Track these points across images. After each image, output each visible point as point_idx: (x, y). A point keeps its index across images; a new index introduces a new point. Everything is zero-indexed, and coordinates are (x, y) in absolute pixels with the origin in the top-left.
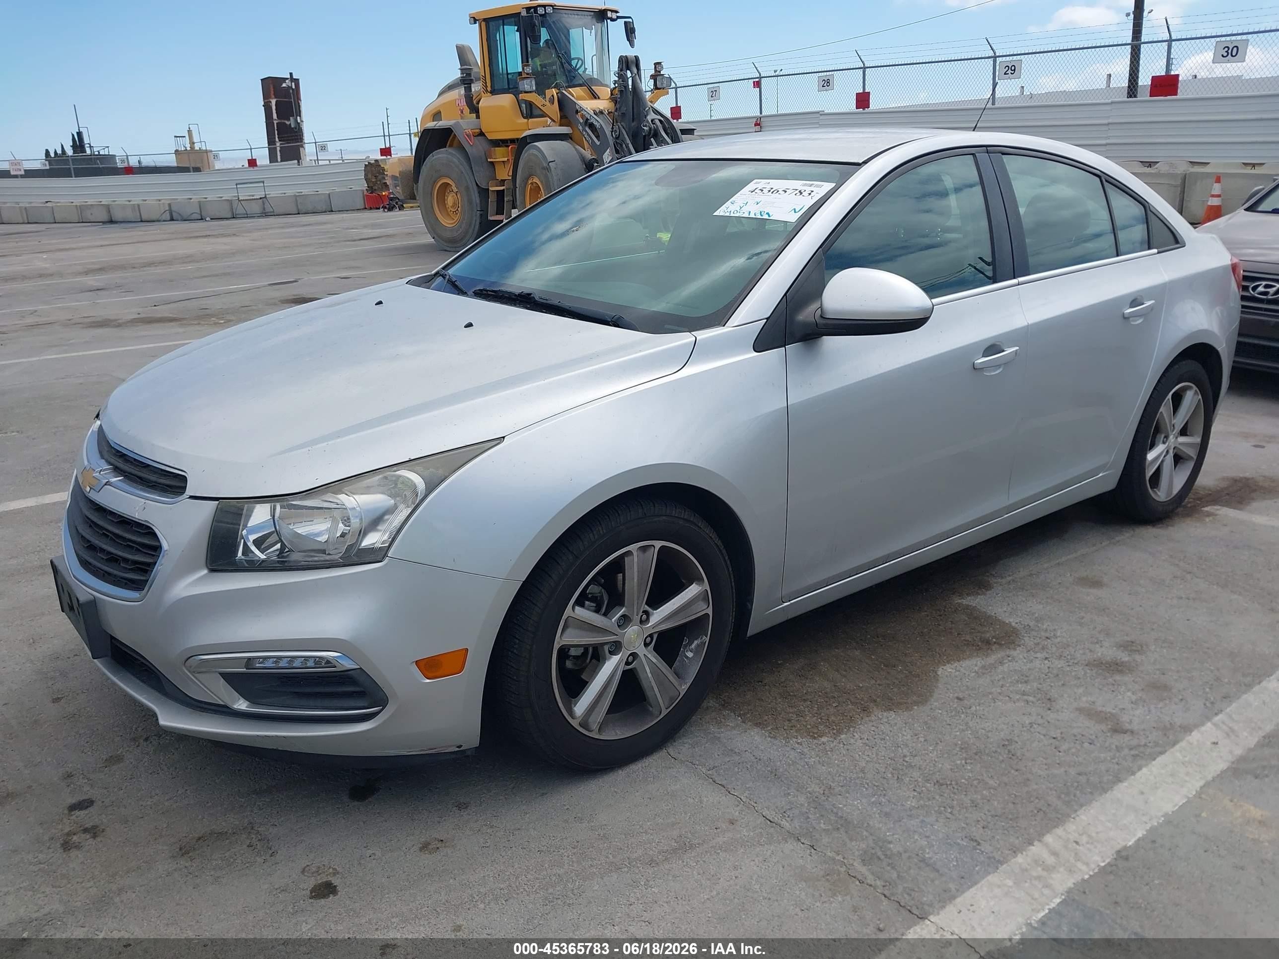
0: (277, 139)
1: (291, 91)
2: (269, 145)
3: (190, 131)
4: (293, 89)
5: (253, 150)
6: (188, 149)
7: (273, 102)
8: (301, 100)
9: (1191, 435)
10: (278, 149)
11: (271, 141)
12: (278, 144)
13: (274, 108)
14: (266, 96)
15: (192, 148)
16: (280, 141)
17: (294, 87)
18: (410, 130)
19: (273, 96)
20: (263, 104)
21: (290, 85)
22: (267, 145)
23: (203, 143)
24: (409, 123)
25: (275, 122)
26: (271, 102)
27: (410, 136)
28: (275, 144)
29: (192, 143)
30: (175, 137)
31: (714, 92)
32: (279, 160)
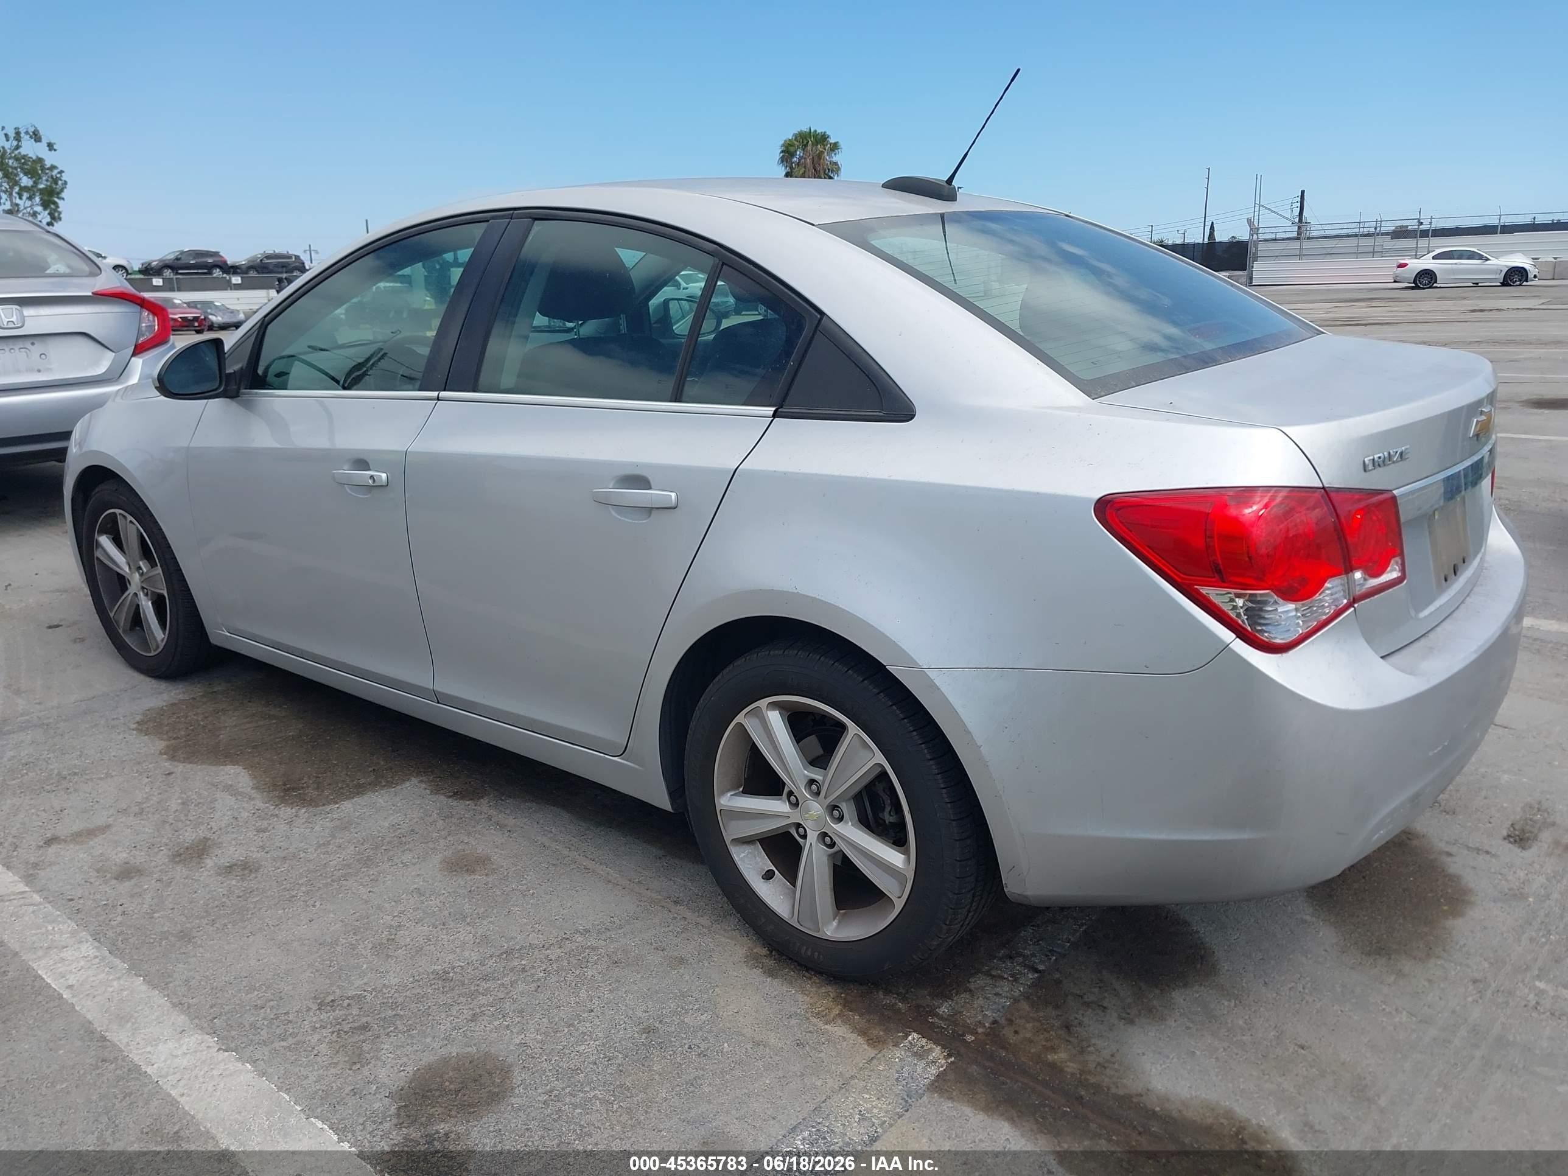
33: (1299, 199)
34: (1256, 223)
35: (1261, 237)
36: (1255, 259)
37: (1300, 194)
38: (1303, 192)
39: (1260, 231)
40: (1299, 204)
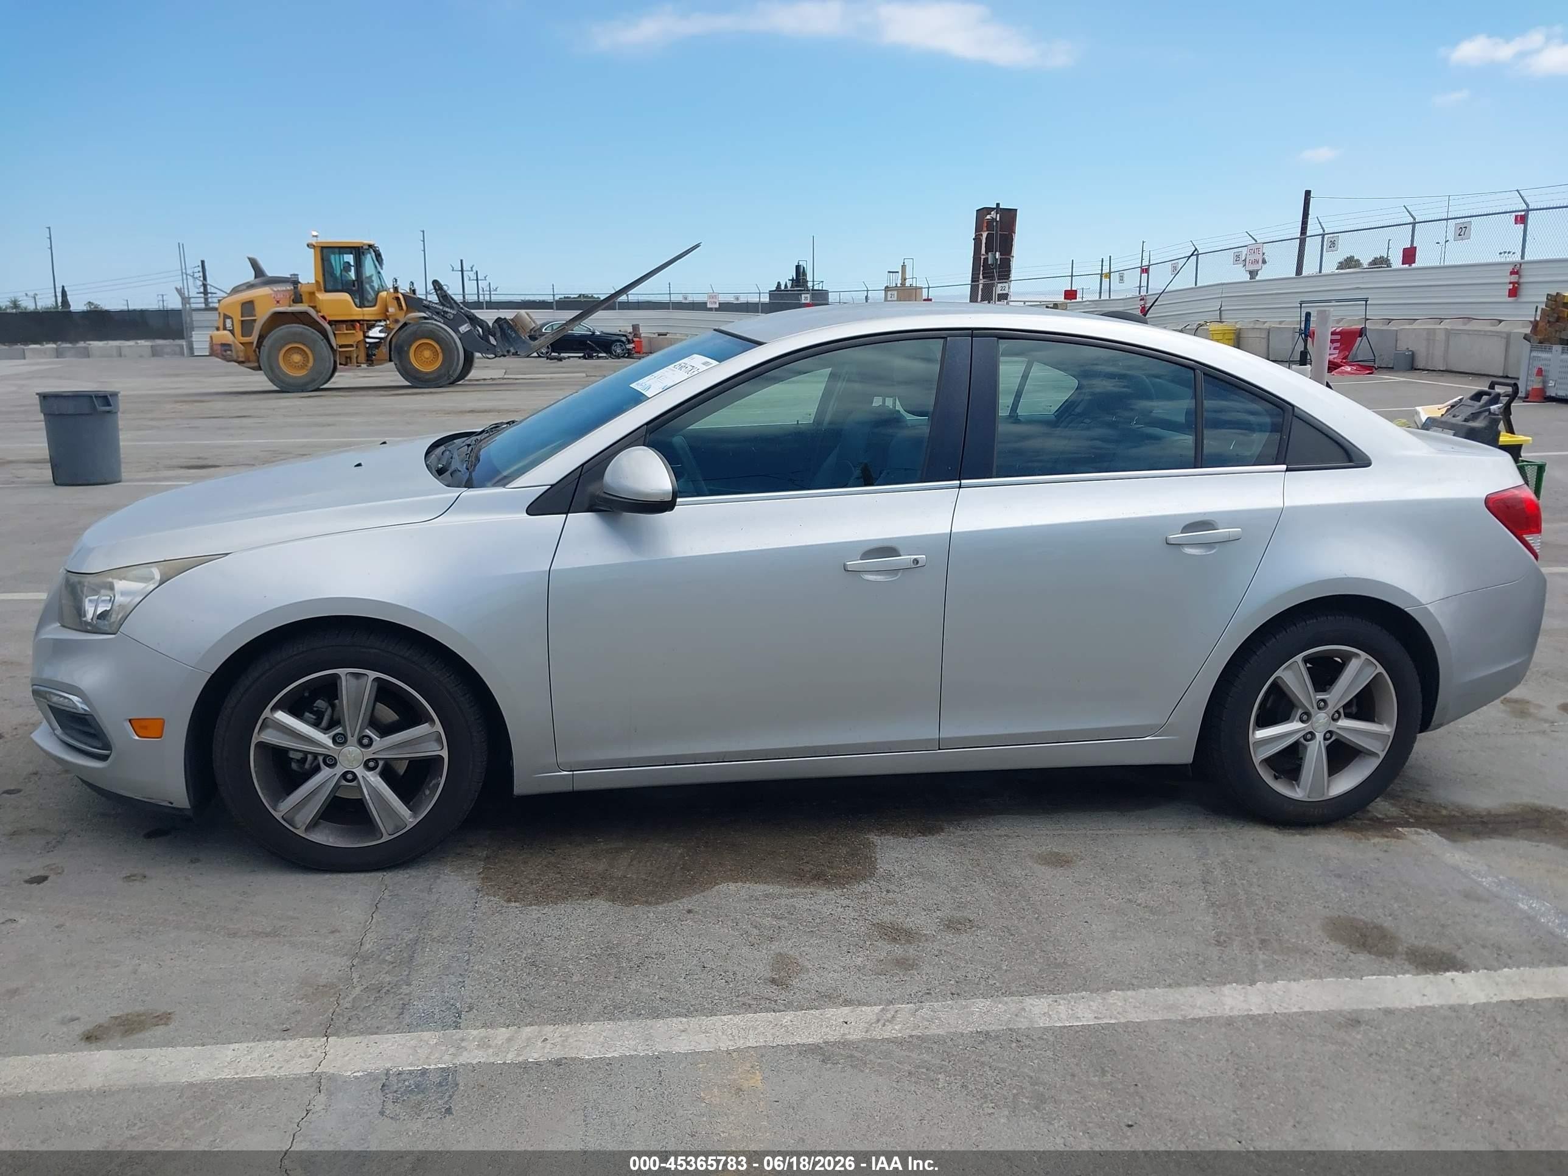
0: (981, 277)
1: (995, 224)
2: (972, 281)
3: (904, 267)
4: (997, 221)
5: (930, 289)
6: (899, 285)
7: (985, 235)
8: (1015, 233)
9: (1380, 723)
10: (981, 286)
11: (975, 279)
12: (981, 282)
13: (984, 241)
14: (978, 229)
15: (903, 284)
16: (984, 278)
17: (998, 219)
18: (1102, 270)
19: (985, 229)
20: (974, 237)
21: (994, 217)
22: (970, 282)
23: (914, 279)
24: (1102, 261)
25: (982, 257)
26: (982, 235)
27: (1101, 277)
28: (978, 281)
29: (904, 279)
30: (889, 272)
31: (1464, 229)
32: (979, 299)
33: (200, 269)
34: (186, 295)
35: (194, 306)
36: (192, 329)
37: (200, 264)
38: (203, 262)
39: (192, 300)
40: (201, 274)
